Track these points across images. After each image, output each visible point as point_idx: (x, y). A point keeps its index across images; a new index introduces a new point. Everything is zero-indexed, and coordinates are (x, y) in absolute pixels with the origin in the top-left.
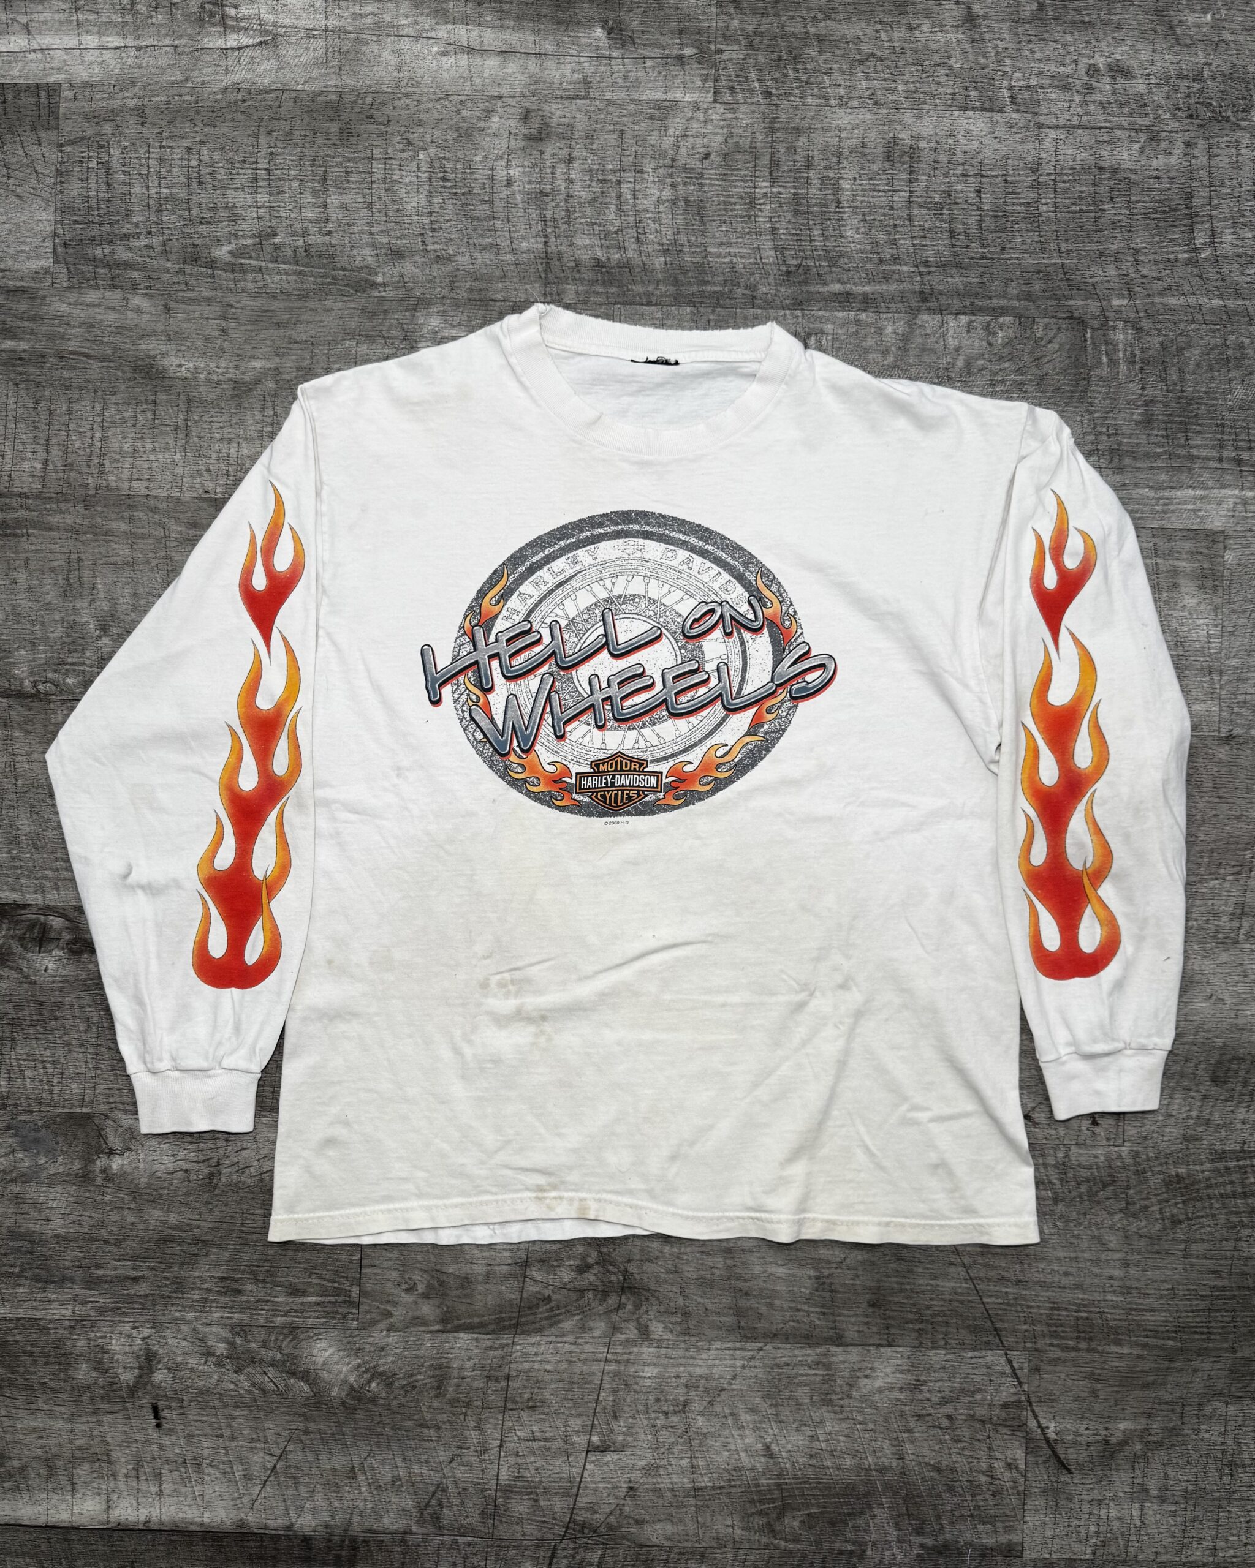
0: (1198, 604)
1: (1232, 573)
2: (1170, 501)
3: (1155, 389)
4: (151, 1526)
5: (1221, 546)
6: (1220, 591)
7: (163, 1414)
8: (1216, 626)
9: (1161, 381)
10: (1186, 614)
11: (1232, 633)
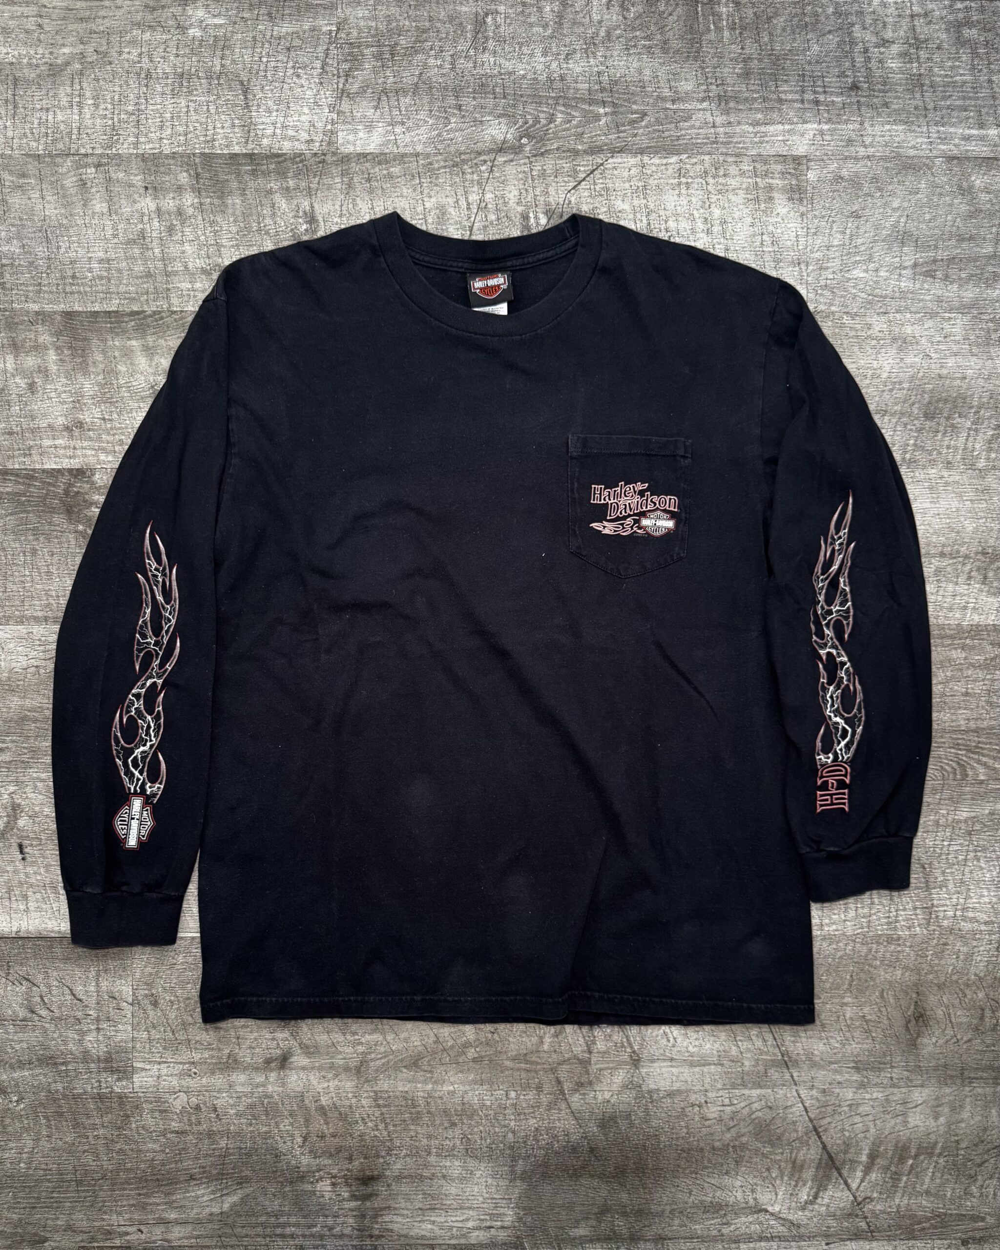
0: (789, 212)
1: (813, 188)
2: (765, 134)
3: (751, 49)
4: (21, 934)
5: (805, 167)
6: (805, 203)
7: (26, 850)
8: (803, 228)
9: (756, 42)
10: (779, 220)
11: (815, 234)
